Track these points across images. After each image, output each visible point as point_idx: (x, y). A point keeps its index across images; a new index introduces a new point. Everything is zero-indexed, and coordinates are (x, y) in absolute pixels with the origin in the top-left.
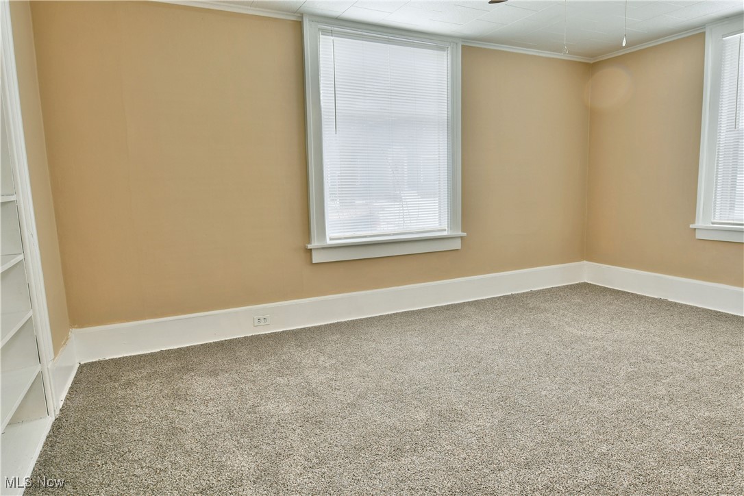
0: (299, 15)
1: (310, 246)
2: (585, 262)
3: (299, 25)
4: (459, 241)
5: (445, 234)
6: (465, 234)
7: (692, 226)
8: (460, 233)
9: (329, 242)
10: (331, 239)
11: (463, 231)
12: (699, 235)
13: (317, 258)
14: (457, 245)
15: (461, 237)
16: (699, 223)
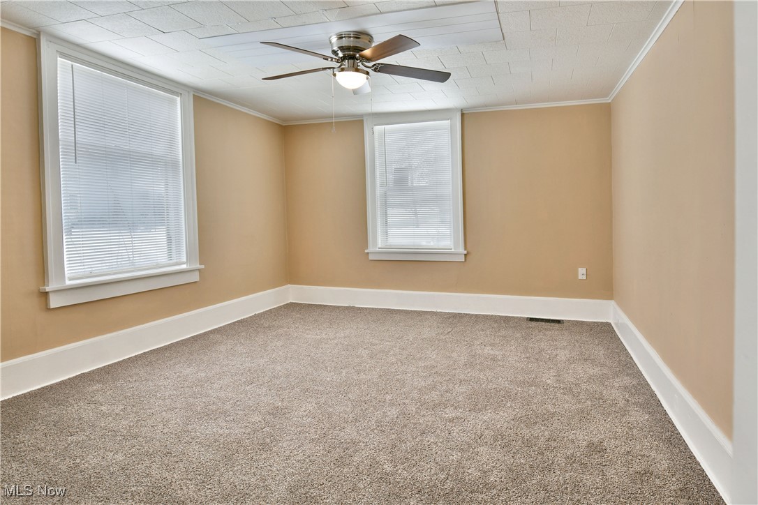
0: (35, 32)
1: (48, 289)
2: (289, 285)
3: (33, 42)
4: (197, 274)
5: (184, 267)
6: (203, 266)
7: (366, 251)
8: (198, 266)
9: (68, 283)
10: (71, 279)
11: (200, 264)
12: (371, 257)
13: (55, 302)
14: (195, 277)
15: (199, 270)
16: (370, 249)
